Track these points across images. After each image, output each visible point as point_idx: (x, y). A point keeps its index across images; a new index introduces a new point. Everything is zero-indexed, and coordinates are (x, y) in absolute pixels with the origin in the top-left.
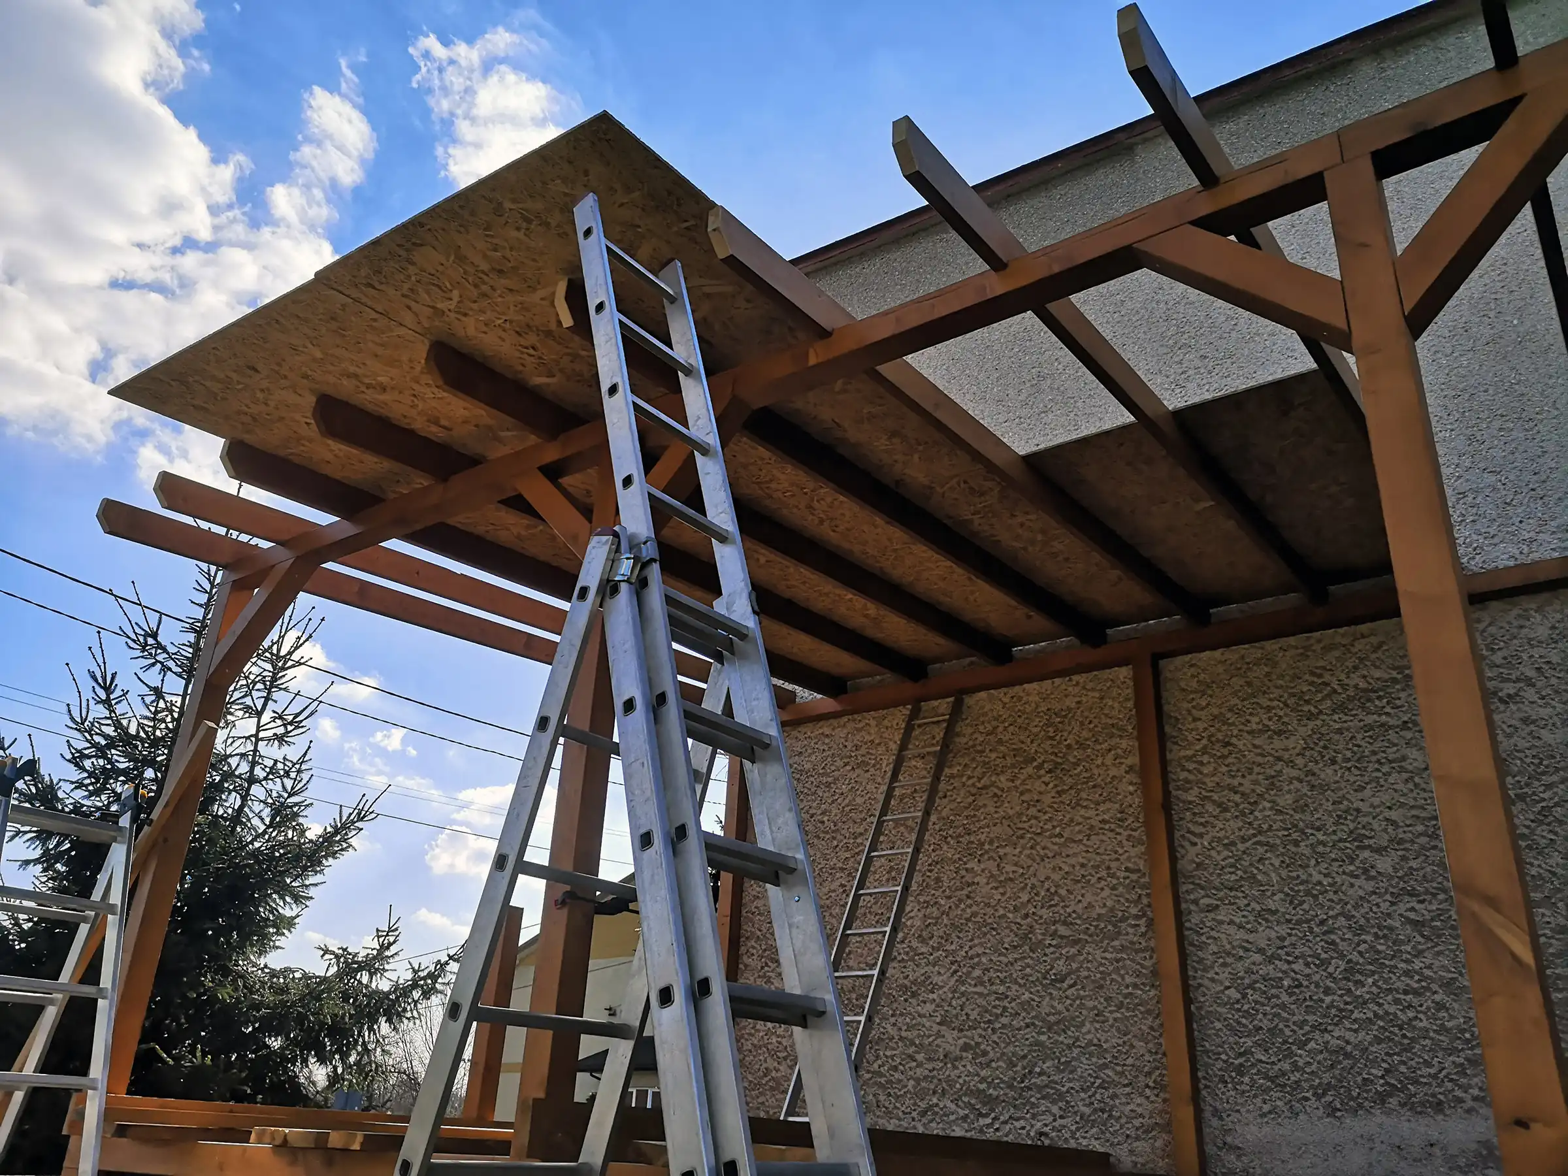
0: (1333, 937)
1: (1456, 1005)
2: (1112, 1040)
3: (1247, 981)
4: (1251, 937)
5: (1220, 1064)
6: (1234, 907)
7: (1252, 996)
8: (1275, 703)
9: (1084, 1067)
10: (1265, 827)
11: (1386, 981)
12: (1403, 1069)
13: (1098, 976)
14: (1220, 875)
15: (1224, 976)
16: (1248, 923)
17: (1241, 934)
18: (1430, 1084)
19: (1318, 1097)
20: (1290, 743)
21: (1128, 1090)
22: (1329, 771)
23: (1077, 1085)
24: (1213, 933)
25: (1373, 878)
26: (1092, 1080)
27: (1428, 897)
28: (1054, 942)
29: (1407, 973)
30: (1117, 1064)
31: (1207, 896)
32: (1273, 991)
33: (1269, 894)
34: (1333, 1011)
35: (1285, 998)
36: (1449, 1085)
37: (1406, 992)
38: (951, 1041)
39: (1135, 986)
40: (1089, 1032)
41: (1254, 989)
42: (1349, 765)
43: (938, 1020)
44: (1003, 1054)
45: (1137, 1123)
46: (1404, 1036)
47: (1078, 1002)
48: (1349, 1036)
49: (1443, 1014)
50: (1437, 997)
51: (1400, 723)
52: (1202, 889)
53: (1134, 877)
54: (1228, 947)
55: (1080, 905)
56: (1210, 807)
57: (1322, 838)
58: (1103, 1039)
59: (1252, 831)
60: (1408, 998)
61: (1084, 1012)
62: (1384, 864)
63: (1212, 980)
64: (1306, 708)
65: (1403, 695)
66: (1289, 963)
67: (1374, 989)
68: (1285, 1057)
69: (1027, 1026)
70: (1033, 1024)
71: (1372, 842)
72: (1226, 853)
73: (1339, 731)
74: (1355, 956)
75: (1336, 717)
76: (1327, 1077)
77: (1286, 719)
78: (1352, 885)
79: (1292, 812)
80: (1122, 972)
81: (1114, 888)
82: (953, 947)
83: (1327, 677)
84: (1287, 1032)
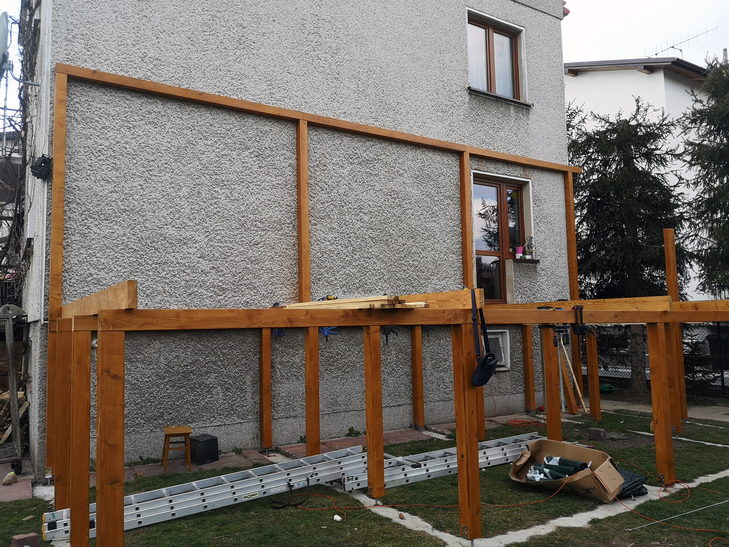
0: (350, 239)
1: (378, 263)
2: (276, 268)
3: (324, 251)
4: (326, 236)
5: (313, 278)
6: (322, 225)
7: (325, 256)
8: (341, 155)
9: (265, 277)
10: (335, 199)
11: (362, 254)
12: (364, 280)
13: (273, 244)
14: (318, 213)
15: (317, 248)
16: (326, 231)
17: (324, 235)
18: (369, 285)
19: (341, 288)
20: (345, 171)
21: (281, 286)
22: (355, 184)
23: (262, 284)
24: (315, 233)
25: (363, 222)
26: (268, 282)
27: (376, 231)
28: (255, 229)
29: (368, 252)
30: (278, 277)
31: (314, 220)
32: (332, 255)
33: (333, 222)
34: (348, 262)
35: (335, 257)
36: (374, 285)
37: (367, 258)
38: (204, 265)
39: (287, 249)
40: (268, 265)
41: (326, 253)
42: (360, 184)
43: (199, 256)
44: (230, 271)
45: (284, 297)
46: (365, 271)
47: (264, 253)
48: (351, 270)
49: (375, 265)
50: (374, 260)
51: (375, 174)
52: (312, 217)
53: (289, 208)
54: (319, 239)
55: (267, 216)
56: (318, 188)
57: (351, 207)
58: (273, 268)
59: (330, 200)
60: (367, 260)
61: (266, 257)
62: (366, 218)
63: (313, 249)
64: (351, 160)
65: (377, 165)
66: (337, 246)
67: (360, 257)
68: (333, 276)
69: (242, 261)
70: (245, 260)
71: (364, 210)
72: (321, 205)
73: (359, 171)
74: (355, 246)
75: (358, 166)
76: (344, 282)
77: (344, 162)
78: (357, 223)
79: (343, 195)
80: (282, 244)
81: (281, 211)
82: (206, 225)
83: (357, 152)
84: (334, 268)
